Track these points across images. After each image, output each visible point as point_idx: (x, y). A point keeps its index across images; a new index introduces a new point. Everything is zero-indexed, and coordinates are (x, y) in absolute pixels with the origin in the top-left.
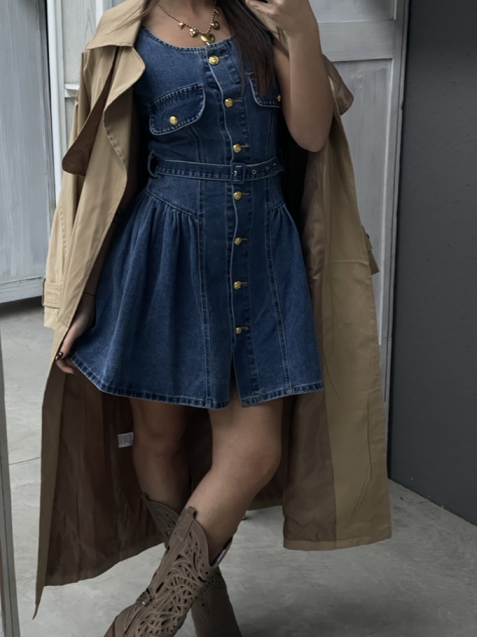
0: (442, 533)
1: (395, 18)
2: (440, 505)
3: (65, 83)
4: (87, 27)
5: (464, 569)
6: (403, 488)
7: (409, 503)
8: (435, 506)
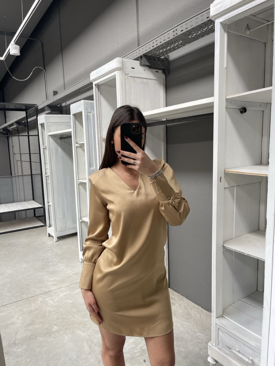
0: (185, 306)
2: (184, 296)
3: (78, 180)
4: (84, 165)
5: (192, 319)
6: (173, 291)
7: (175, 296)
8: (182, 297)
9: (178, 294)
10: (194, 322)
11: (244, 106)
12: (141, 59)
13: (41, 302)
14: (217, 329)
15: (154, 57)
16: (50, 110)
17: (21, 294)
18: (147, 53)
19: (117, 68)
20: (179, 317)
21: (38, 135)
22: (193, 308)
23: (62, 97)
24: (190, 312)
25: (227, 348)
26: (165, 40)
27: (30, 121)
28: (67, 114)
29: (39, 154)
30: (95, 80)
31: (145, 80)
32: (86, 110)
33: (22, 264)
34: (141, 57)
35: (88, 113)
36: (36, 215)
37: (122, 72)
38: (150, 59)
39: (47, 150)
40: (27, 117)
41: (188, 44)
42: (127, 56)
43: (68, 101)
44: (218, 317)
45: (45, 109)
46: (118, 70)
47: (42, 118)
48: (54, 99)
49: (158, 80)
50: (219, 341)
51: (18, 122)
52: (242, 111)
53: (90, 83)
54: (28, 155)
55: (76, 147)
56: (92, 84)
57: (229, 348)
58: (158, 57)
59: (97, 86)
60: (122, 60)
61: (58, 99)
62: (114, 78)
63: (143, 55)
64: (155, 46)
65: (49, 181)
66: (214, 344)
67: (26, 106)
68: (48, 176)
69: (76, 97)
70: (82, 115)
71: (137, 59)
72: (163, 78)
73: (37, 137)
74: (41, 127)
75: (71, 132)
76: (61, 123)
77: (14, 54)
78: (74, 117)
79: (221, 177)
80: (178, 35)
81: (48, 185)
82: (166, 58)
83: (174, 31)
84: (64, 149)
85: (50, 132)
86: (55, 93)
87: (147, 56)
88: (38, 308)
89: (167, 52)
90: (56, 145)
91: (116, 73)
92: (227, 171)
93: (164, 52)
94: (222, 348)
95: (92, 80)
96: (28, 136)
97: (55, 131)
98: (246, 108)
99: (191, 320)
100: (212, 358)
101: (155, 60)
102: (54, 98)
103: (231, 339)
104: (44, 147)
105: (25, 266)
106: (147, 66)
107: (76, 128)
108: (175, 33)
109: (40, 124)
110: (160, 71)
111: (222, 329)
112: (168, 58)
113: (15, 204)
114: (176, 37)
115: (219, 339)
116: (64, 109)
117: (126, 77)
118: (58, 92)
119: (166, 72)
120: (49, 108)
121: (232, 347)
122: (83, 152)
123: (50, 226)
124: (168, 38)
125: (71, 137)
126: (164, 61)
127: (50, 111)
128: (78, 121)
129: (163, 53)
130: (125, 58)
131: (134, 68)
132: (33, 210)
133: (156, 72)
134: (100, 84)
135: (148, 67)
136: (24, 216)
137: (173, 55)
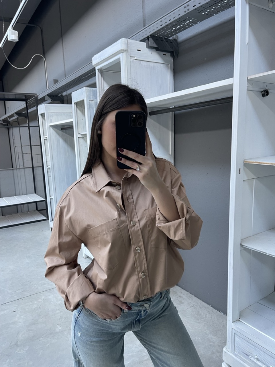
0: (194, 306)
1: (171, 154)
2: (192, 294)
6: (181, 289)
7: (183, 294)
9: (187, 292)
10: (204, 323)
11: (267, 88)
12: (148, 40)
13: (43, 300)
14: (234, 334)
15: (162, 38)
16: (50, 99)
17: (23, 291)
18: (154, 33)
19: (121, 50)
20: (188, 317)
21: (39, 126)
22: (203, 307)
23: (63, 86)
24: (200, 312)
25: (244, 354)
26: (175, 17)
27: (31, 112)
28: (68, 104)
29: (40, 146)
30: (98, 64)
31: (151, 64)
32: (88, 98)
33: (24, 260)
34: (148, 38)
35: (90, 102)
36: (38, 209)
37: (127, 54)
38: (158, 40)
39: (47, 141)
40: (27, 108)
41: (200, 22)
42: (133, 37)
43: (69, 89)
44: (234, 322)
45: (46, 99)
46: (123, 52)
47: (42, 108)
48: (55, 88)
49: (166, 64)
50: (235, 347)
51: (18, 113)
52: (264, 94)
53: (92, 69)
54: (30, 147)
55: (78, 137)
56: (95, 70)
57: (246, 354)
58: (166, 38)
59: (100, 71)
60: (128, 41)
61: (58, 87)
62: (118, 61)
63: (150, 35)
64: (164, 25)
65: (51, 174)
66: (229, 350)
67: (25, 96)
68: (50, 169)
69: (77, 85)
70: (84, 104)
71: (143, 40)
72: (171, 62)
73: (38, 127)
74: (41, 117)
75: (73, 121)
76: (62, 113)
77: (12, 40)
78: (76, 106)
79: (240, 169)
80: (190, 12)
81: (49, 177)
82: (175, 40)
83: (185, 7)
84: (65, 140)
85: (51, 122)
86: (56, 81)
87: (155, 36)
88: (40, 306)
89: (176, 32)
90: (57, 136)
91: (120, 56)
92: (246, 162)
93: (174, 32)
94: (238, 354)
95: (94, 65)
96: (29, 127)
97: (56, 121)
98: (268, 90)
99: (201, 320)
100: (227, 364)
101: (162, 41)
102: (55, 86)
103: (248, 345)
104: (45, 138)
105: (27, 261)
106: (154, 48)
107: (78, 118)
108: (186, 9)
109: (40, 114)
110: (168, 54)
111: (238, 334)
112: (176, 39)
113: (16, 197)
114: (187, 13)
115: (235, 345)
116: (65, 99)
117: (131, 60)
118: (58, 80)
119: (174, 54)
120: (49, 98)
121: (250, 354)
122: (85, 143)
123: (52, 220)
124: (178, 15)
125: (73, 127)
126: (172, 42)
127: (51, 101)
128: (80, 110)
129: (171, 33)
130: (131, 39)
131: (140, 51)
132: (35, 204)
133: (164, 55)
134: (103, 69)
135: (155, 50)
136: (26, 210)
137: (183, 36)
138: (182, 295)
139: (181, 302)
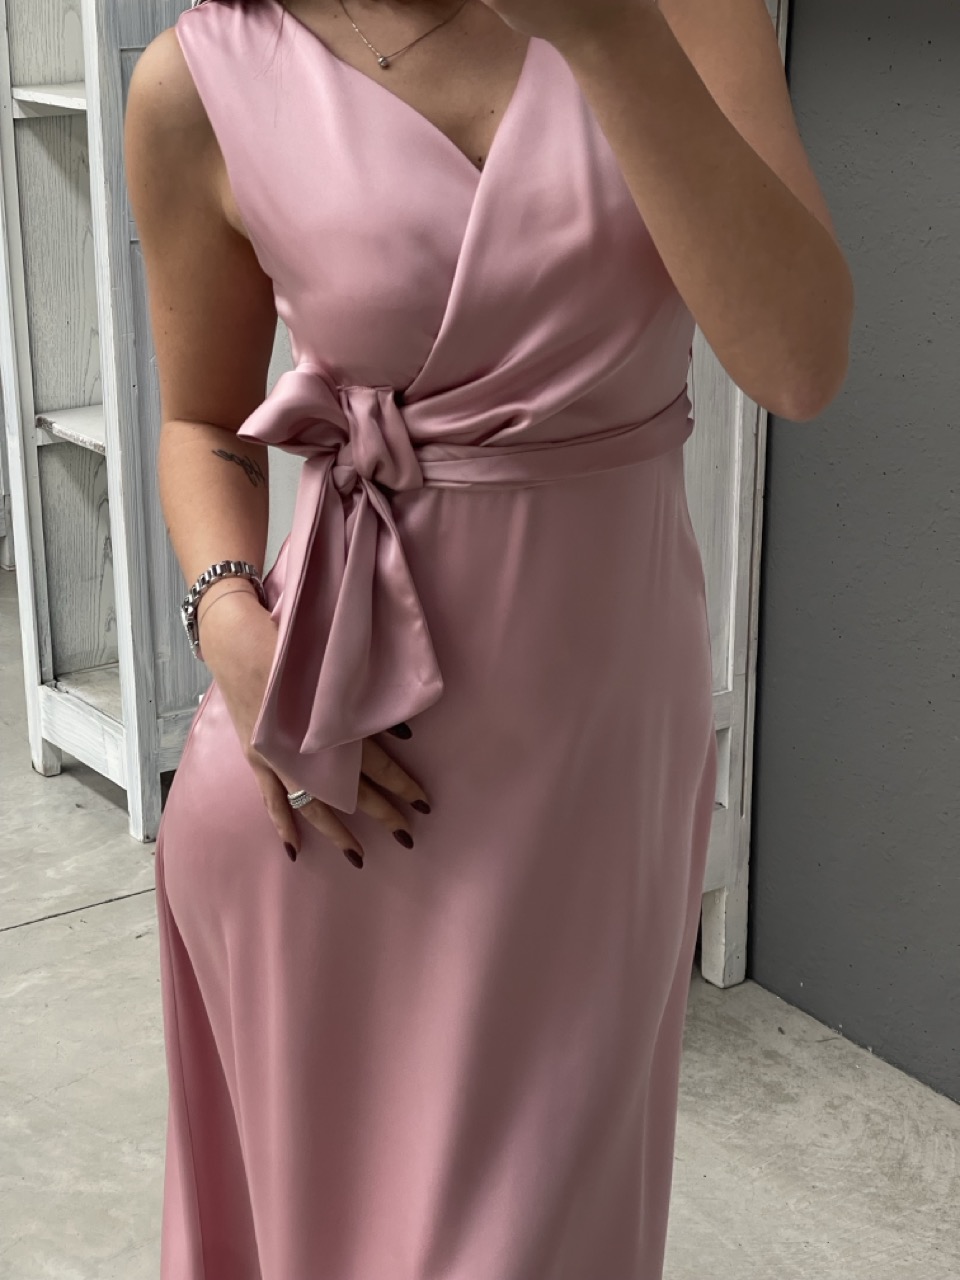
6: (785, 1004)
7: (797, 1042)
8: (854, 1047)
9: (825, 1031)
10: (938, 1230)
22: (936, 1130)
24: (914, 1159)
99: (919, 1212)
138: (784, 1046)
139: (774, 1092)
